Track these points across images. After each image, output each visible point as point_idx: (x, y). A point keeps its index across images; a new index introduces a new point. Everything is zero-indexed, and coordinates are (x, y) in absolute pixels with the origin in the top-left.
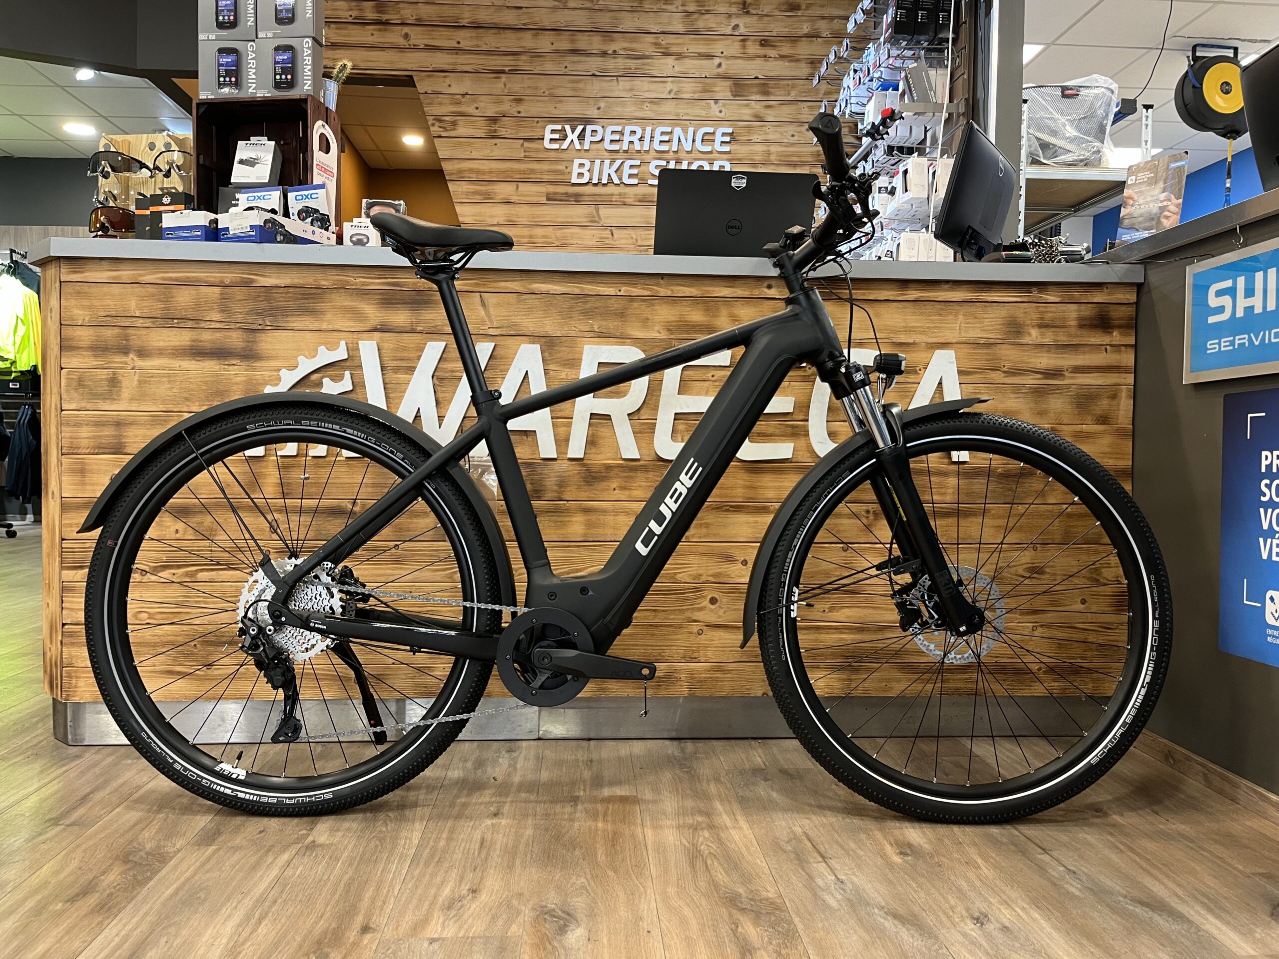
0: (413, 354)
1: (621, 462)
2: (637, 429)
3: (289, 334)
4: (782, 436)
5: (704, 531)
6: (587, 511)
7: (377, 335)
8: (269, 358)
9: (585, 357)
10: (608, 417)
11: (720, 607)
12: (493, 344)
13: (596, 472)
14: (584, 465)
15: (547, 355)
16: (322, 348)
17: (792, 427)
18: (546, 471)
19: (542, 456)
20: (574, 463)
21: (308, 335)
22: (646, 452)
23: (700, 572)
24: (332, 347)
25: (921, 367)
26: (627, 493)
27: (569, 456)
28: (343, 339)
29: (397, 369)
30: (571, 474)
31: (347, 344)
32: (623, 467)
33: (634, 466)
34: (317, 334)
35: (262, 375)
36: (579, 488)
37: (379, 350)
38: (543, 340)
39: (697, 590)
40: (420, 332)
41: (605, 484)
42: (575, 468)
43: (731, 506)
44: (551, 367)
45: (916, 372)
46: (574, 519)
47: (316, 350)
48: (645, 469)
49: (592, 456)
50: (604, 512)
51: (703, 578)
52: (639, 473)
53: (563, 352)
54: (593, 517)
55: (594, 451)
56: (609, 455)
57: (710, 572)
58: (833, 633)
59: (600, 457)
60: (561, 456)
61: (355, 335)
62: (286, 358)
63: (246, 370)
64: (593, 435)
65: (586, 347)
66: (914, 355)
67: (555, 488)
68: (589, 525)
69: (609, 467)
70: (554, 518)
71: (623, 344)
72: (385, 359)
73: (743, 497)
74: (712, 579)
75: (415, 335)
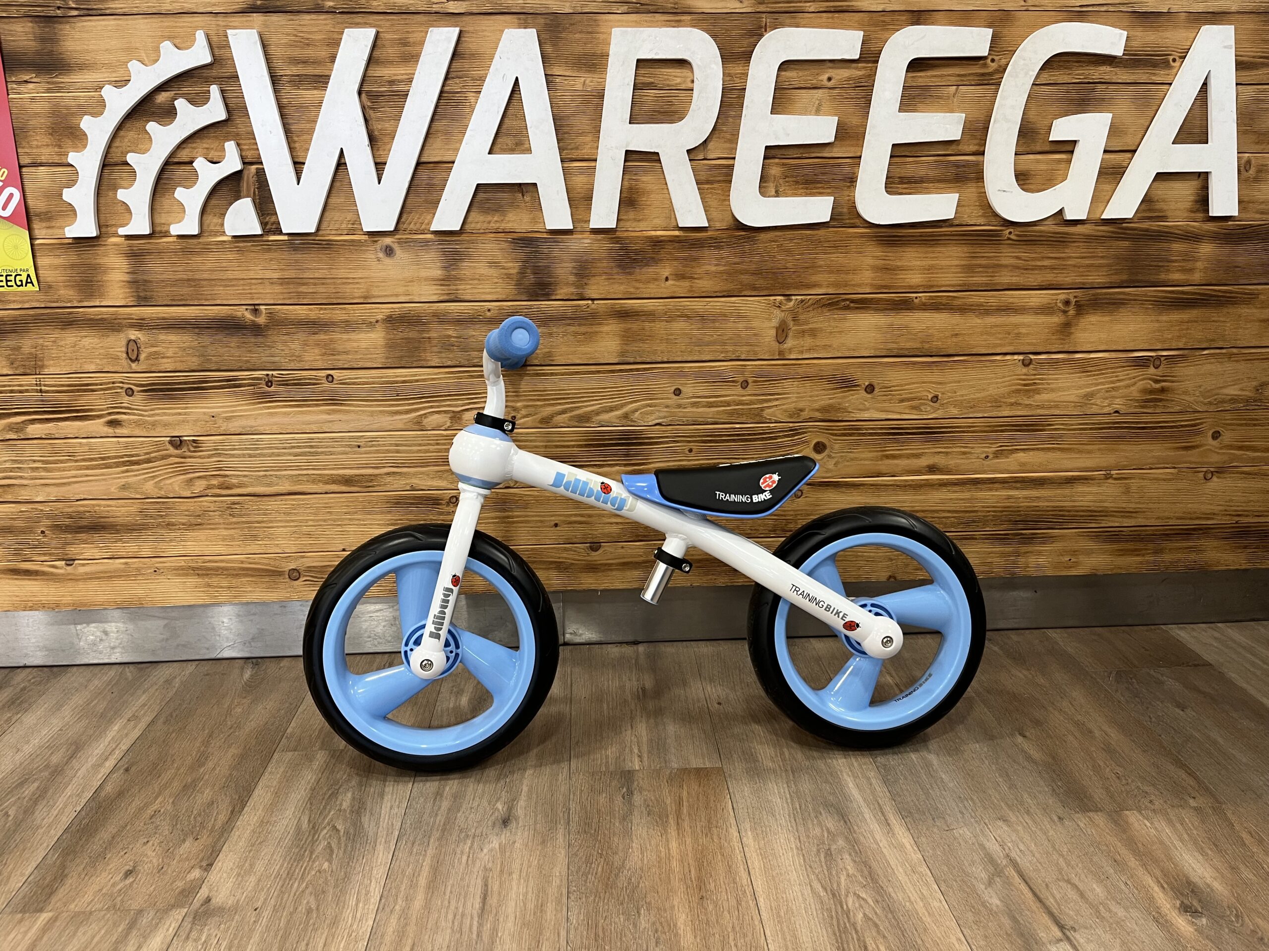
0: (323, 53)
1: (677, 233)
2: (703, 176)
3: (110, 22)
4: (939, 181)
5: (808, 341)
6: (624, 315)
7: (257, 18)
8: (82, 67)
9: (613, 50)
10: (654, 157)
11: (829, 456)
12: (457, 30)
13: (637, 252)
14: (618, 240)
15: (549, 49)
16: (166, 46)
17: (957, 165)
18: (556, 253)
19: (550, 226)
20: (600, 237)
21: (141, 23)
22: (715, 214)
23: (801, 405)
24: (183, 43)
25: (1176, 55)
26: (686, 284)
27: (593, 225)
28: (202, 28)
29: (299, 81)
30: (596, 256)
31: (208, 36)
32: (680, 242)
33: (699, 240)
34: (155, 21)
35: (75, 98)
36: (610, 276)
37: (264, 46)
38: (541, 20)
39: (795, 432)
40: (331, 12)
41: (651, 270)
42: (603, 245)
43: (852, 301)
44: (557, 71)
45: (1166, 65)
46: (605, 329)
47: (157, 50)
48: (715, 243)
49: (629, 225)
50: (651, 316)
51: (805, 415)
52: (706, 252)
53: (575, 43)
54: (635, 326)
55: (632, 215)
56: (658, 222)
57: (816, 405)
58: (997, 490)
59: (642, 225)
60: (579, 226)
61: (221, 21)
62: (109, 66)
63: (49, 90)
64: (630, 189)
65: (616, 32)
66: (1168, 34)
67: (572, 278)
68: (628, 337)
69: (657, 243)
70: (572, 329)
71: (678, 24)
72: (277, 63)
73: (872, 285)
74: (818, 415)
75: (323, 17)
